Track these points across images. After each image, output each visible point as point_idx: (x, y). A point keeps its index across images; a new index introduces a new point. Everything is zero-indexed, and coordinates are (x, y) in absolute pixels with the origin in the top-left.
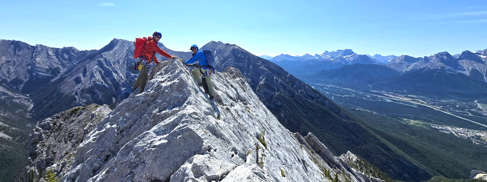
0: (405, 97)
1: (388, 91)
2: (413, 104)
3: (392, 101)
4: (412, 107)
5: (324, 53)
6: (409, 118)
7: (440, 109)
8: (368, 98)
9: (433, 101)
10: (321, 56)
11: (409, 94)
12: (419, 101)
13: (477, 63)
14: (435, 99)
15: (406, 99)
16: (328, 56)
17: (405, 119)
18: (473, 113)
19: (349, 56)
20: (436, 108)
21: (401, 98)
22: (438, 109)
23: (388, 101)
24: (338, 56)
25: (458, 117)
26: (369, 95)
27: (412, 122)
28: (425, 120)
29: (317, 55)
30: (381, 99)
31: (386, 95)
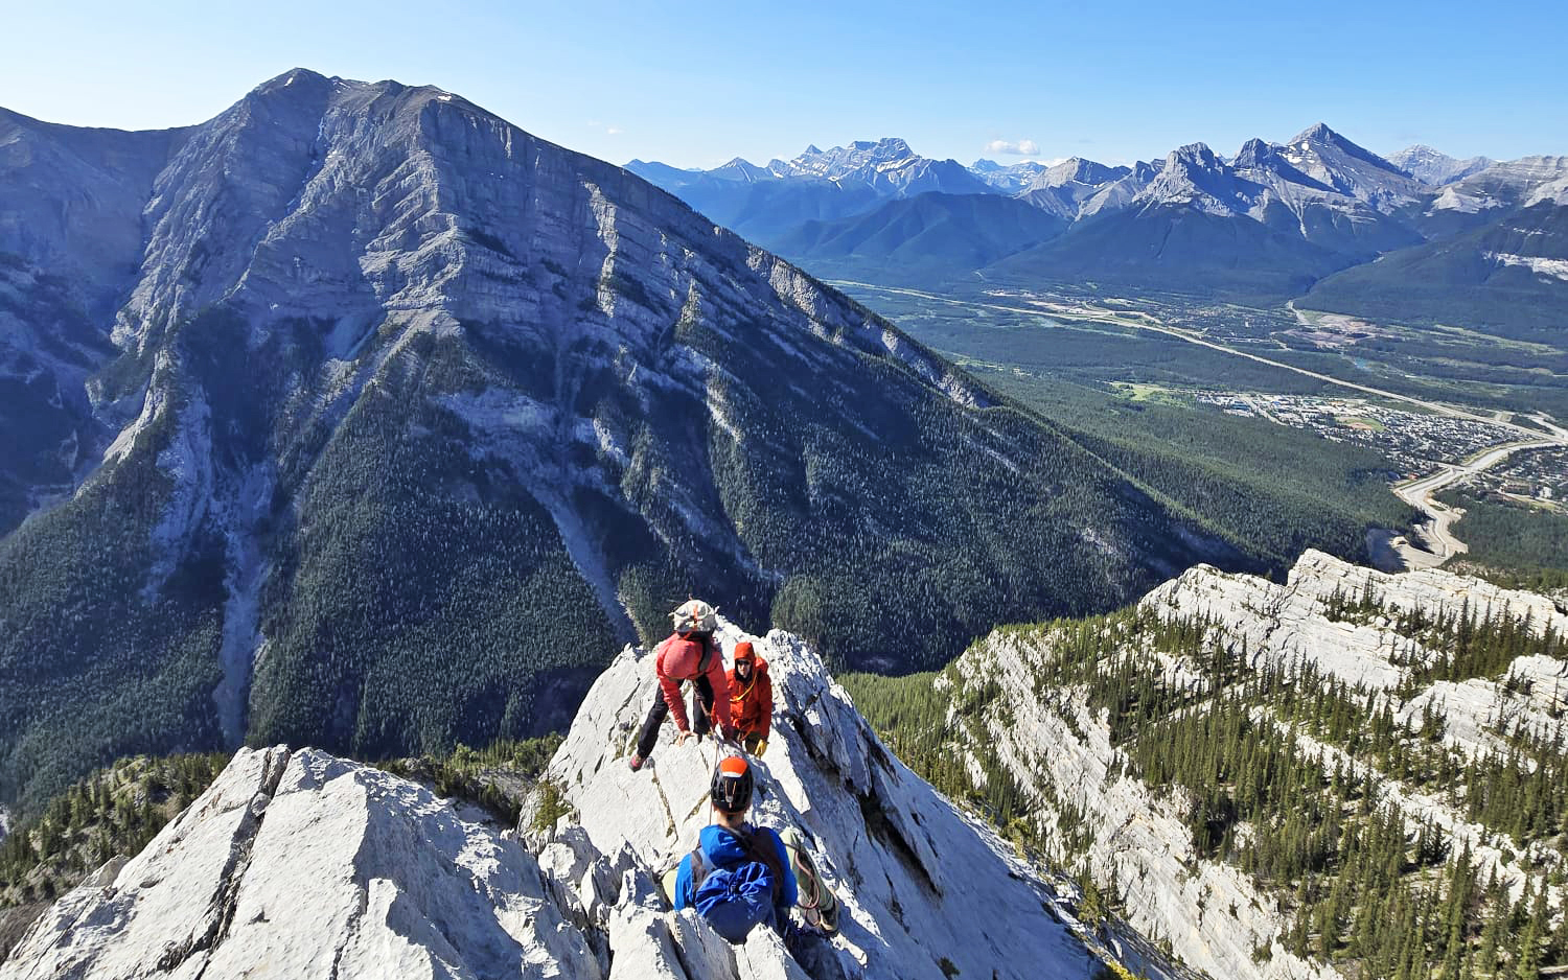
0: (1095, 305)
1: (1041, 291)
2: (1123, 329)
3: (1059, 326)
4: (1123, 340)
5: (802, 156)
6: (1125, 377)
7: (1203, 339)
8: (982, 320)
9: (1182, 315)
10: (793, 165)
11: (1106, 297)
12: (1140, 317)
13: (1281, 181)
14: (1181, 304)
15: (1101, 315)
16: (819, 168)
17: (1117, 384)
18: (1289, 341)
19: (897, 166)
20: (1191, 335)
21: (1085, 312)
22: (1197, 338)
23: (1046, 326)
24: (855, 164)
25: (1257, 359)
26: (983, 308)
27: (1141, 392)
28: (1174, 382)
29: (776, 163)
30: (1025, 318)
31: (1036, 303)
